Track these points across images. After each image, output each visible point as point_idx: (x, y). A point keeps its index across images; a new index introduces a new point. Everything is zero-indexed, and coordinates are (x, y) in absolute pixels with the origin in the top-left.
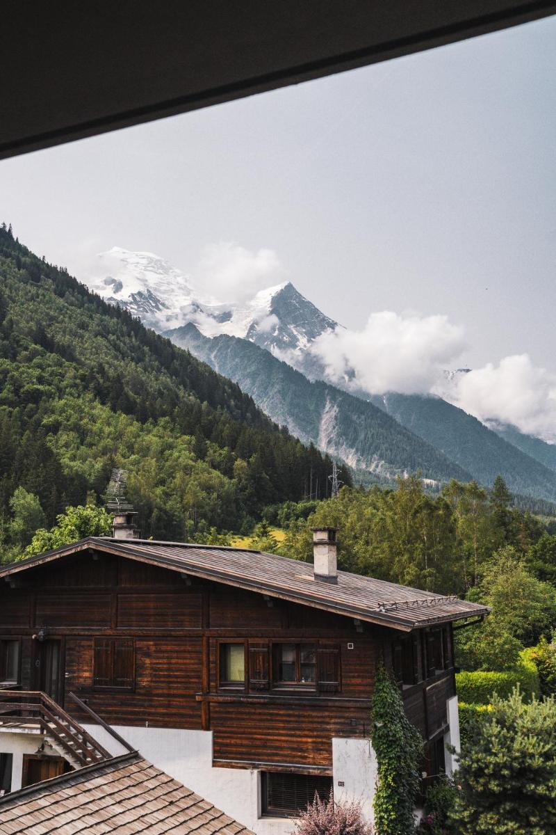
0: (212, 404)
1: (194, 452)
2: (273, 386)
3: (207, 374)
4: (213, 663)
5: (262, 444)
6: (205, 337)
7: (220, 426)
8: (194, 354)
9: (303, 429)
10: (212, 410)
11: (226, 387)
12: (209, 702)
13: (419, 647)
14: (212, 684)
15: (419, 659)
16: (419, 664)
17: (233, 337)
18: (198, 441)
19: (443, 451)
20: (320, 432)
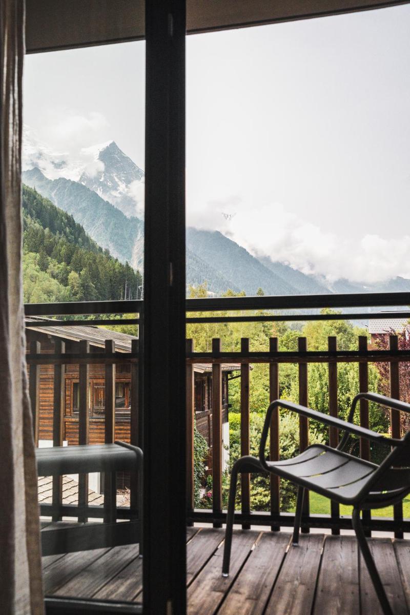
0: (53, 230)
1: (39, 265)
2: (98, 219)
3: (49, 207)
4: (68, 396)
5: (91, 261)
6: (47, 179)
7: (59, 247)
8: (39, 191)
9: (120, 252)
10: (53, 234)
11: (63, 217)
12: (65, 422)
13: (207, 388)
14: (67, 410)
15: (206, 396)
16: (206, 399)
17: (70, 180)
18: (42, 257)
19: (220, 272)
20: (133, 255)
